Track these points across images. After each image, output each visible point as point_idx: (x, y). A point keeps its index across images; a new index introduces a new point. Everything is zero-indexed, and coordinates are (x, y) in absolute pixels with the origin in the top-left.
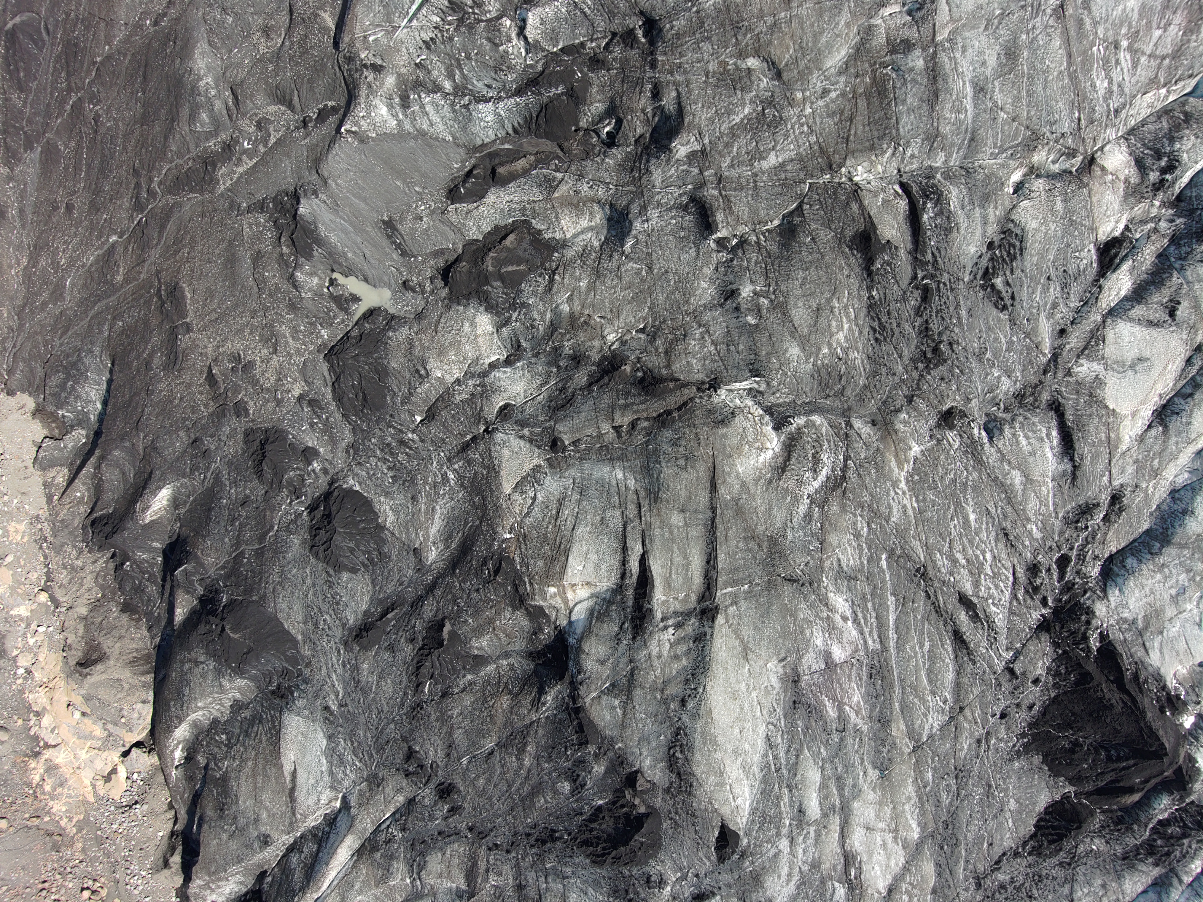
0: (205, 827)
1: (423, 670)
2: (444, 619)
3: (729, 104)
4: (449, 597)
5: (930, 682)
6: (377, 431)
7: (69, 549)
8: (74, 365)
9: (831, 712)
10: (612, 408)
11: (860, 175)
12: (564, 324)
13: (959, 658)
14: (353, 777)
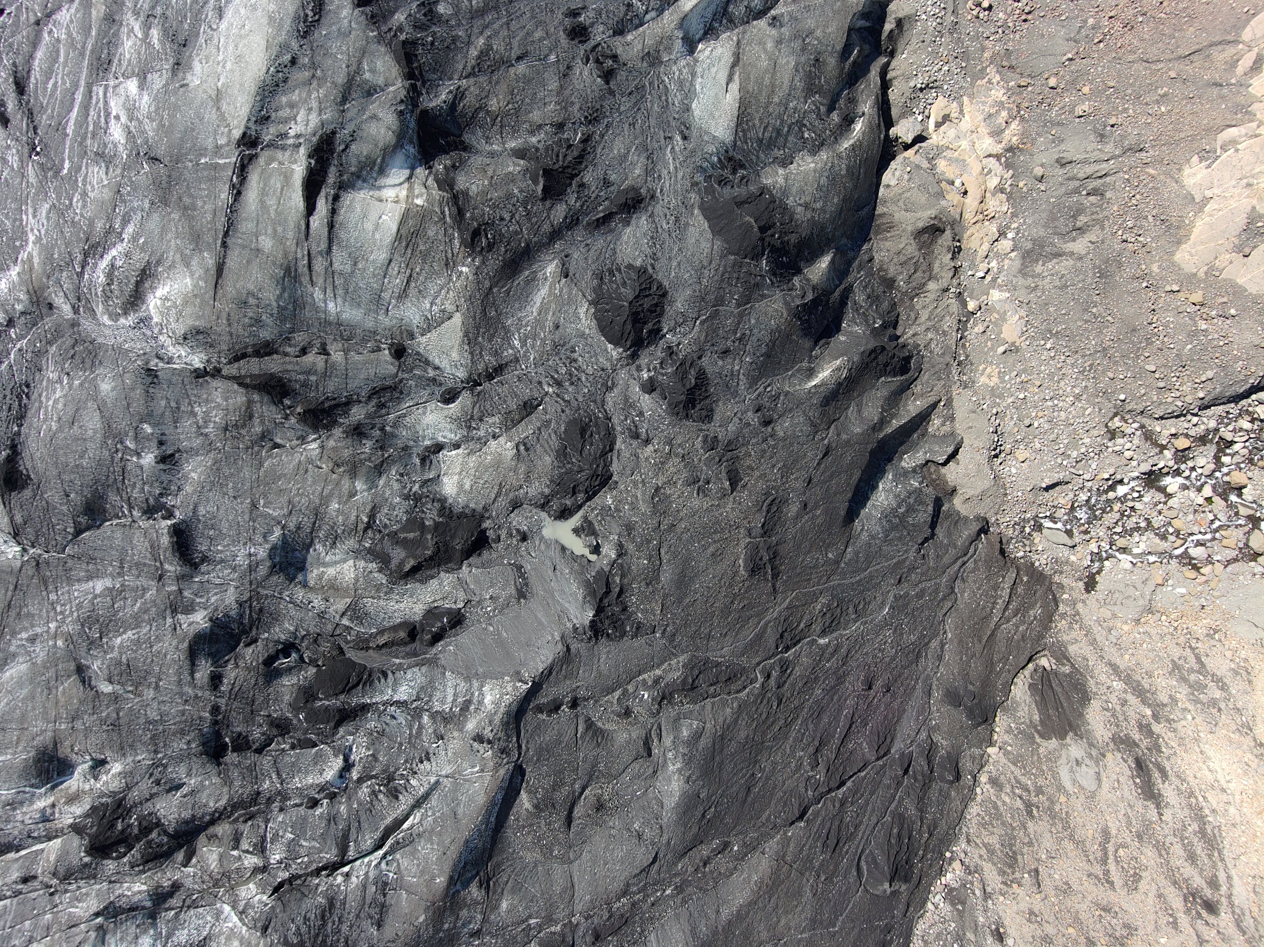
0: (839, 47)
1: (576, 153)
2: (544, 199)
3: (136, 651)
4: (534, 220)
5: (58, 51)
6: (581, 399)
7: (937, 350)
8: (893, 528)
9: (155, 34)
10: (325, 375)
11: (13, 550)
12: (364, 470)
13: (26, 70)
14: (674, 68)
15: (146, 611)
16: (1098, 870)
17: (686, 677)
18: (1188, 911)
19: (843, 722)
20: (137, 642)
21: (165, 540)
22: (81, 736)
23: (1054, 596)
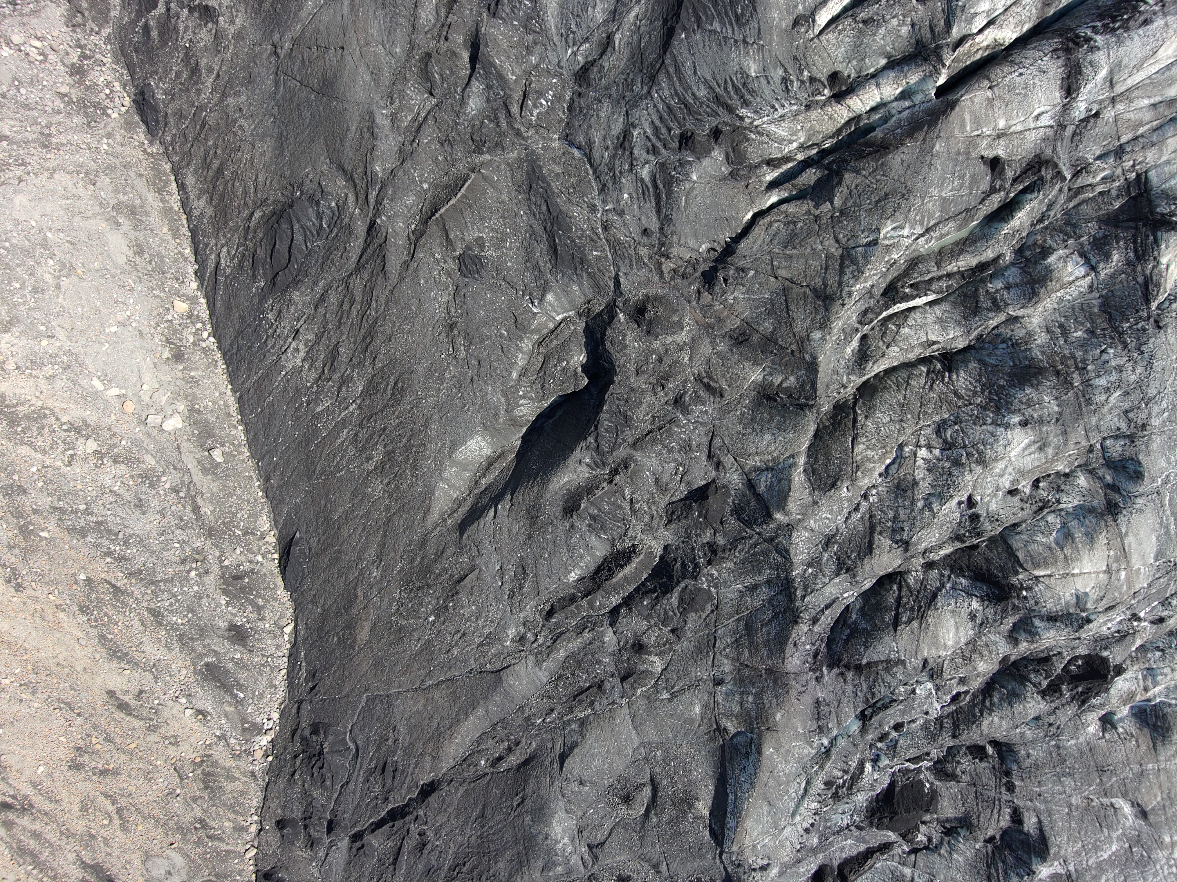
3: (1096, 840)
15: (1094, 876)
16: (123, 802)
18: (25, 797)
19: (402, 864)
22: (1131, 756)
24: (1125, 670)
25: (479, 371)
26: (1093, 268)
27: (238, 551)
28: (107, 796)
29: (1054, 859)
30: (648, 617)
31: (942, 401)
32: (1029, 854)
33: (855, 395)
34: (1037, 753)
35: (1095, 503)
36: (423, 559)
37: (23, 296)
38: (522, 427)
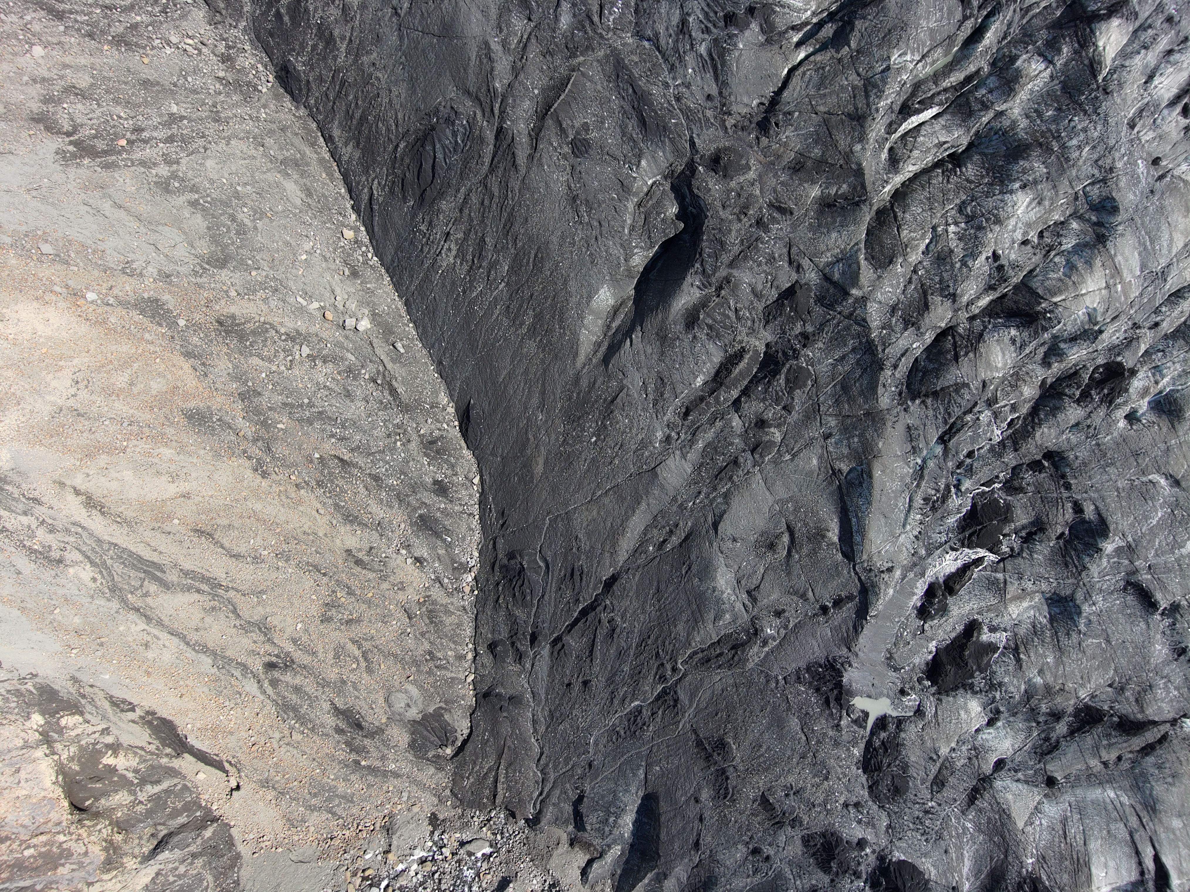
3: (1144, 511)
8: (612, 803)
10: (1097, 747)
12: (1040, 691)
15: (1149, 542)
16: (367, 645)
17: (743, 653)
18: (288, 654)
19: (597, 653)
20: (1146, 518)
21: (1159, 596)
22: (1157, 438)
23: (457, 798)
24: (1137, 371)
25: (601, 231)
26: (1051, 62)
27: (429, 421)
28: (354, 642)
29: (1114, 535)
30: (764, 400)
31: (959, 188)
32: (1094, 537)
33: (890, 202)
34: (1083, 453)
35: (1088, 239)
36: (578, 394)
37: (230, 238)
38: (633, 278)
